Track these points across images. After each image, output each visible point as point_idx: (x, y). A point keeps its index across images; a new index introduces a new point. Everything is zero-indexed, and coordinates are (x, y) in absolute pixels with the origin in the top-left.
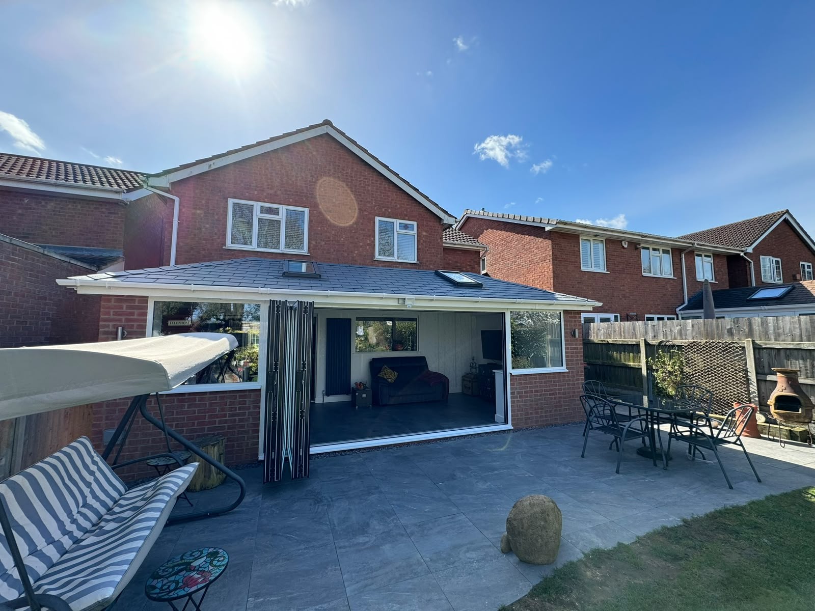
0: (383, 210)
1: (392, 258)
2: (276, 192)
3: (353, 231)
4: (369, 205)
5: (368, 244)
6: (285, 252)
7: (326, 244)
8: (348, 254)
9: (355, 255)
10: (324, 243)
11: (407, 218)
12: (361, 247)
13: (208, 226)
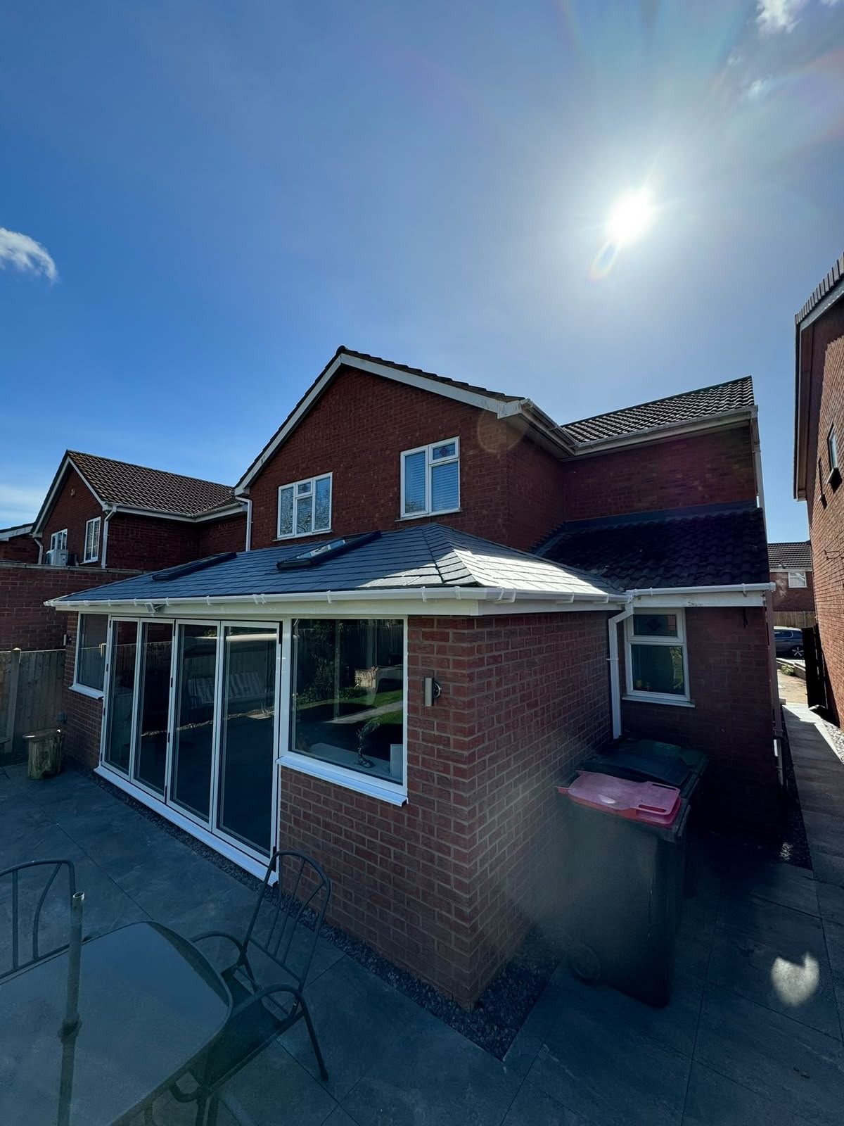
0: (409, 438)
1: (423, 512)
2: (307, 465)
3: (374, 486)
4: (391, 438)
5: (391, 499)
6: (315, 534)
7: (347, 513)
8: (369, 520)
9: (376, 520)
10: (345, 512)
11: (442, 435)
12: (382, 505)
13: (266, 521)
